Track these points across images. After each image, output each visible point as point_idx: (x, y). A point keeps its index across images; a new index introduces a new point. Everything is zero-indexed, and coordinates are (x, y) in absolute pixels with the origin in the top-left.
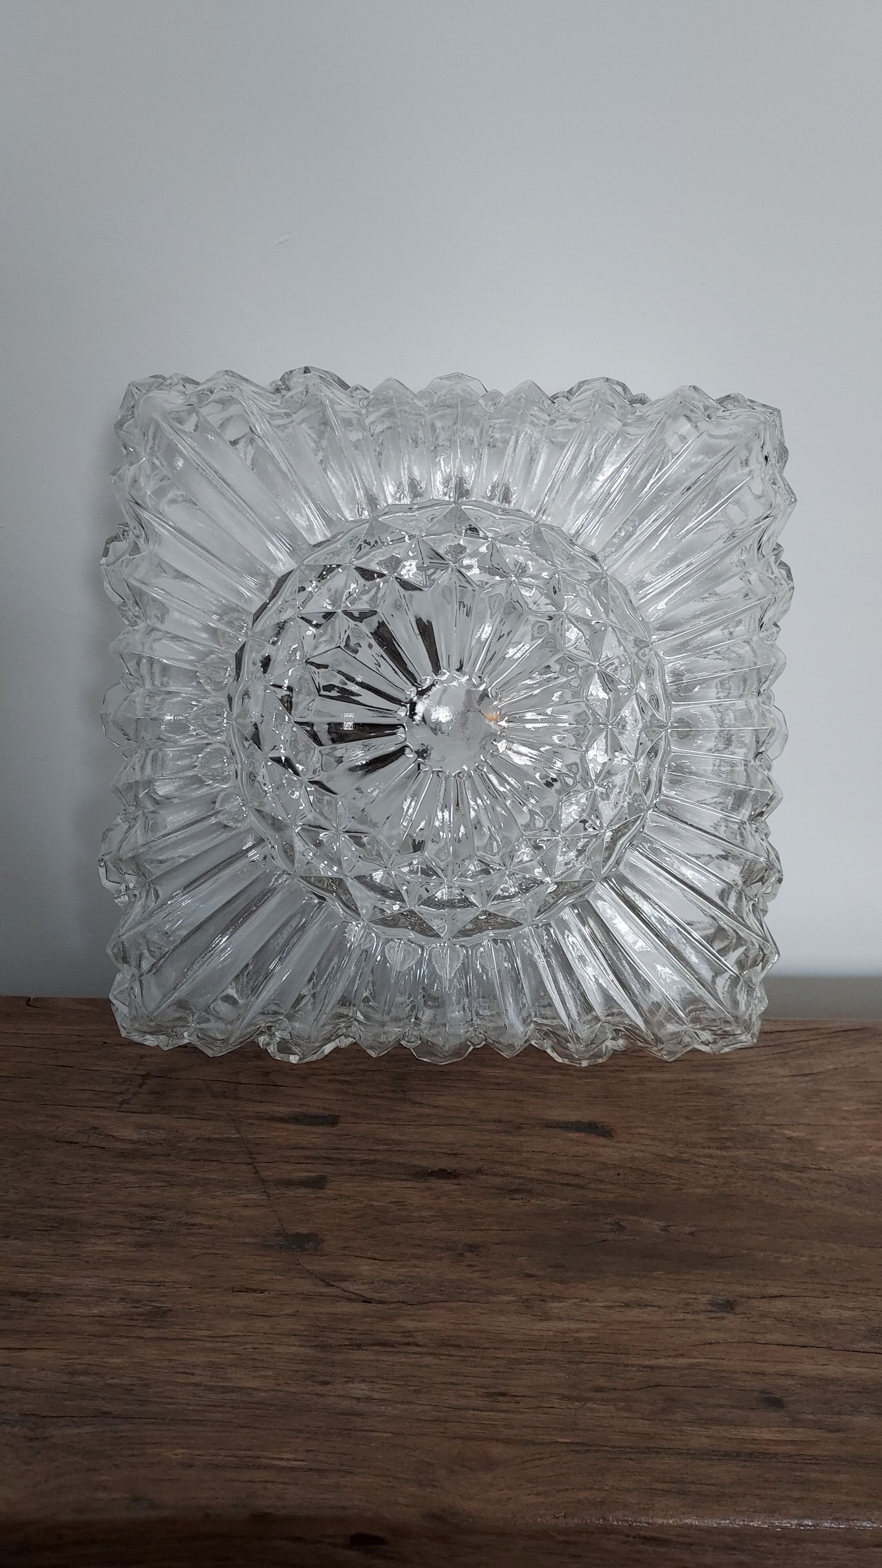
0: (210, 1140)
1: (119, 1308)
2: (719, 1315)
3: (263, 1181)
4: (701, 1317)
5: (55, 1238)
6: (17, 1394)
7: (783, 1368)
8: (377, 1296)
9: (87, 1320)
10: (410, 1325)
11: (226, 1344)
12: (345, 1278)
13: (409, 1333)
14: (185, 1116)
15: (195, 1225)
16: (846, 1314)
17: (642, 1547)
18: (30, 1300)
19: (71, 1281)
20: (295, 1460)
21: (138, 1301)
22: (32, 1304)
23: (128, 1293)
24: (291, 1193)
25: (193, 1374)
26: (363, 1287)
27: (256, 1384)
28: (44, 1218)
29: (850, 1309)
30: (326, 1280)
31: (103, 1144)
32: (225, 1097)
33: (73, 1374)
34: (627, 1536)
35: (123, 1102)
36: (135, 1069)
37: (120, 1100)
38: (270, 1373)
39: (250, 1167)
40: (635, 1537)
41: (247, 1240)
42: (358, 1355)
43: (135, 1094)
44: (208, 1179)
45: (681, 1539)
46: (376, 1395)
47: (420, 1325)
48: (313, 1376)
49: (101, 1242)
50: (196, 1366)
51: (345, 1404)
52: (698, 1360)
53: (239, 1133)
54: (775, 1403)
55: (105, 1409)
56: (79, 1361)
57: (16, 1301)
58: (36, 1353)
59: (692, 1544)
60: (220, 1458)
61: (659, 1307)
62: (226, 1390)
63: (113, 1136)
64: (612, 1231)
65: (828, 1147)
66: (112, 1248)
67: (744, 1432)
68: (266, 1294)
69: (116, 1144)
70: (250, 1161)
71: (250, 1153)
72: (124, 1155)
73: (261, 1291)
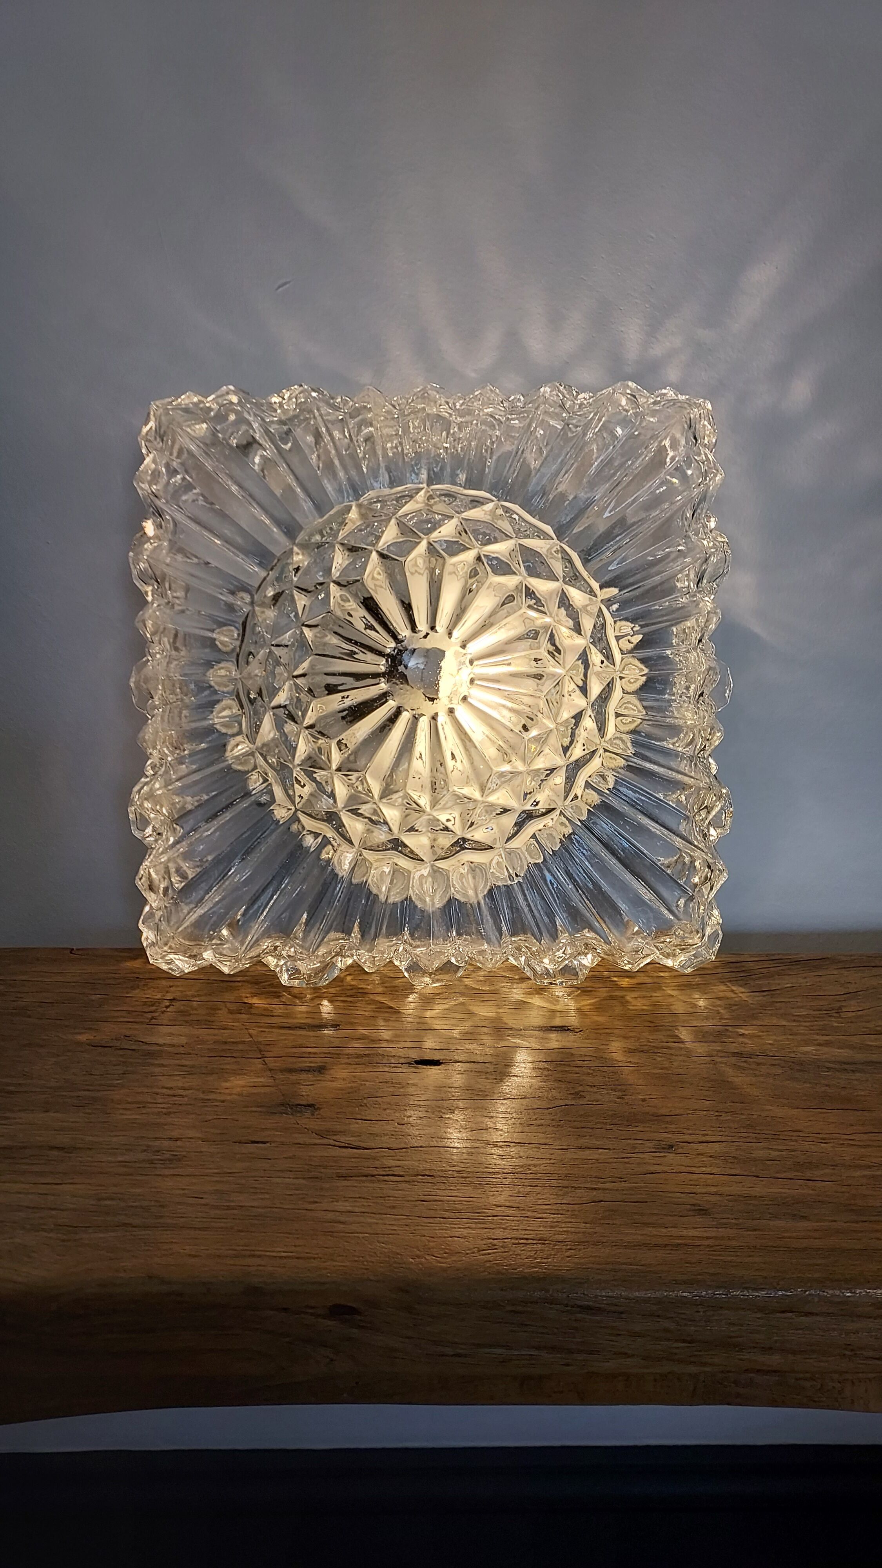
0: (226, 1043)
1: (142, 1156)
3: (270, 1070)
4: (646, 1156)
5: (88, 1111)
6: (53, 1212)
7: (713, 1190)
8: (361, 1144)
9: (113, 1165)
11: (231, 1178)
12: (336, 1133)
13: (390, 1169)
14: (203, 1026)
15: (210, 1100)
16: (775, 1154)
17: (579, 1315)
18: (66, 1152)
19: (101, 1139)
20: (284, 1252)
21: (158, 1151)
22: (67, 1155)
23: (148, 1146)
24: (294, 1078)
25: (201, 1198)
26: (351, 1139)
27: (255, 1204)
28: (81, 1098)
29: (779, 1150)
30: (320, 1134)
31: (133, 1047)
32: (241, 1013)
33: (99, 1200)
34: (567, 1306)
35: (153, 1018)
36: (164, 996)
37: (150, 1017)
38: (267, 1196)
39: (260, 1060)
40: (572, 1307)
41: (254, 1109)
42: (344, 1183)
43: (163, 1012)
44: (223, 1069)
45: (613, 1308)
46: (357, 1210)
47: (398, 1163)
48: (304, 1198)
49: (129, 1112)
50: (205, 1193)
51: (330, 1216)
52: (639, 1184)
53: (252, 1037)
54: (702, 1211)
55: (127, 1222)
56: (106, 1191)
57: (55, 1153)
58: (71, 1186)
59: (622, 1313)
60: (221, 1251)
61: (608, 1149)
62: (229, 1208)
63: (142, 1042)
64: (573, 1099)
65: (775, 1040)
66: (138, 1117)
67: (674, 1232)
68: (268, 1144)
69: (145, 1047)
70: (260, 1056)
71: (261, 1051)
72: (150, 1054)
73: (264, 1143)
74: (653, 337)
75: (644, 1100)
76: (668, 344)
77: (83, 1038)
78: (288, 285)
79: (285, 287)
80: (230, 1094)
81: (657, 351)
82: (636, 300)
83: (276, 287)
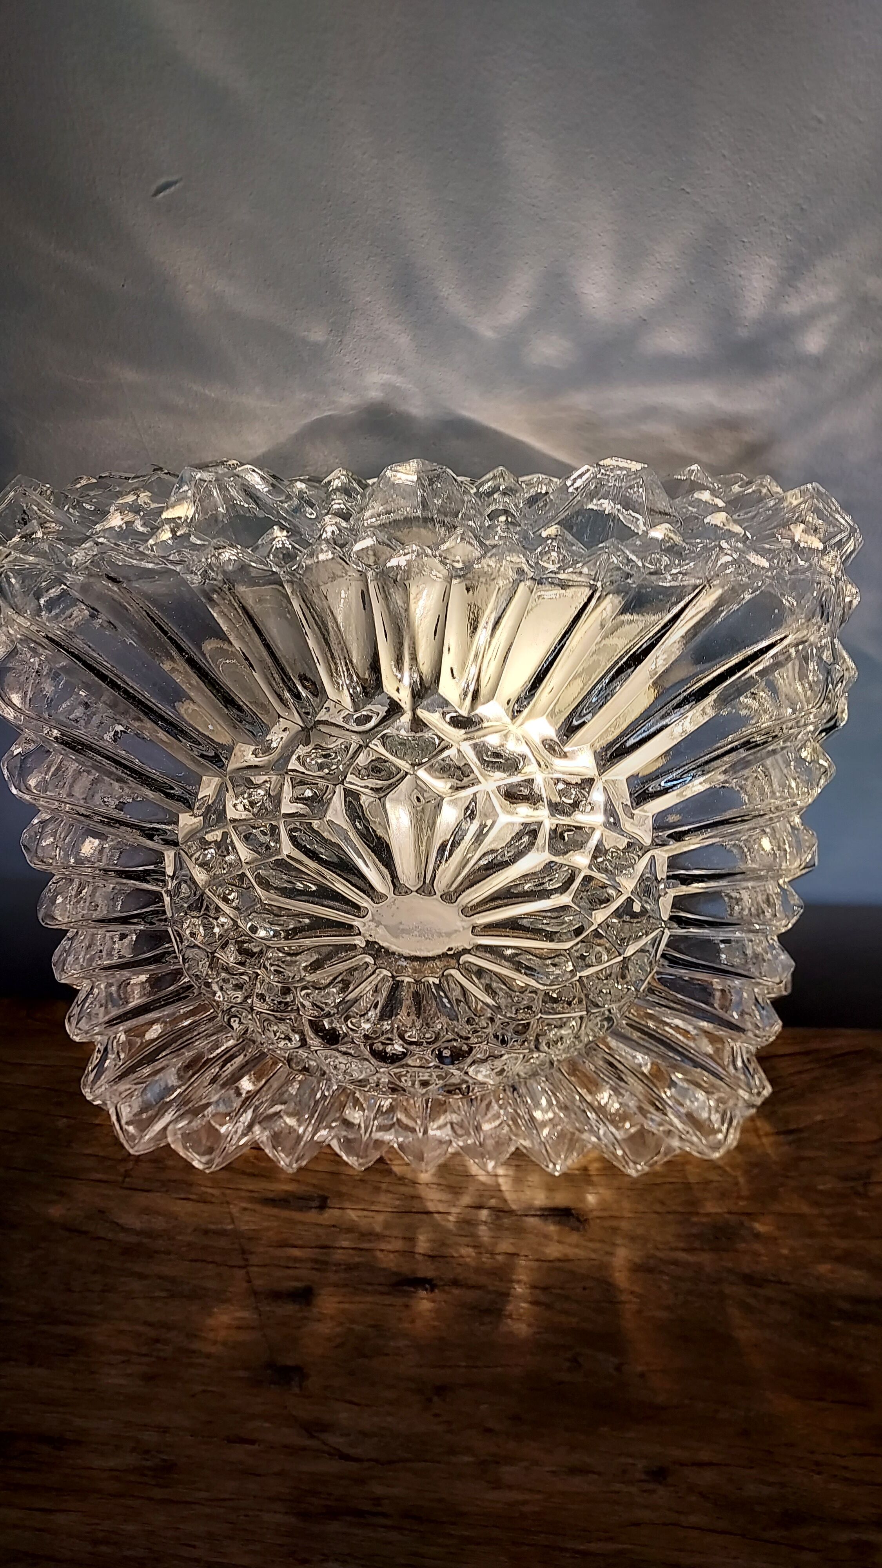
0: (206, 1232)
1: (131, 1460)
2: (651, 1486)
3: (255, 1294)
4: (633, 1489)
5: (72, 1366)
8: (352, 1452)
9: (105, 1475)
10: (379, 1490)
11: (222, 1510)
12: (326, 1429)
13: (377, 1501)
14: (182, 1196)
15: (194, 1352)
16: (766, 1491)
18: (56, 1448)
19: (90, 1424)
21: (147, 1452)
22: (57, 1453)
23: (139, 1441)
24: (280, 1310)
25: (194, 1547)
26: (341, 1440)
27: (247, 1561)
28: (63, 1339)
29: (770, 1484)
30: (310, 1430)
31: (110, 1236)
33: (95, 1542)
35: (127, 1174)
37: (122, 1170)
38: (258, 1547)
39: (243, 1271)
41: (241, 1374)
42: (334, 1527)
44: (206, 1289)
47: (388, 1491)
48: (294, 1552)
49: (114, 1371)
50: (196, 1536)
52: (625, 1546)
53: (233, 1222)
56: (100, 1527)
57: (45, 1449)
58: (66, 1516)
61: (599, 1474)
63: (118, 1224)
64: (570, 1370)
66: (123, 1381)
68: (256, 1447)
69: (122, 1236)
70: (242, 1263)
71: (243, 1252)
72: (129, 1251)
73: (252, 1442)
74: (790, 286)
75: (642, 1375)
76: (814, 297)
77: (56, 1211)
78: (173, 189)
79: (168, 192)
80: (215, 1343)
81: (794, 307)
82: (772, 228)
83: (154, 188)
